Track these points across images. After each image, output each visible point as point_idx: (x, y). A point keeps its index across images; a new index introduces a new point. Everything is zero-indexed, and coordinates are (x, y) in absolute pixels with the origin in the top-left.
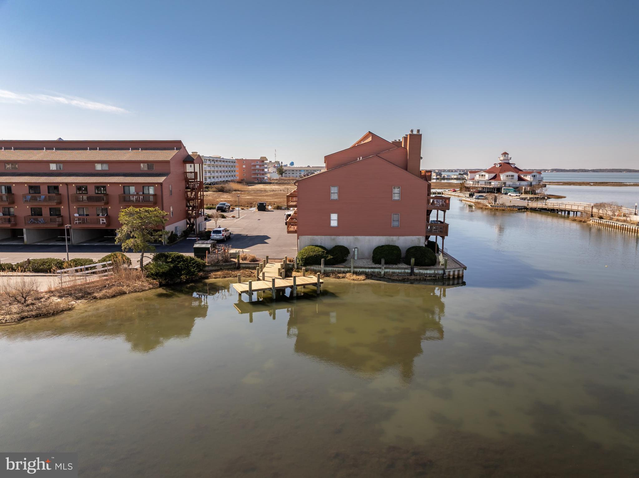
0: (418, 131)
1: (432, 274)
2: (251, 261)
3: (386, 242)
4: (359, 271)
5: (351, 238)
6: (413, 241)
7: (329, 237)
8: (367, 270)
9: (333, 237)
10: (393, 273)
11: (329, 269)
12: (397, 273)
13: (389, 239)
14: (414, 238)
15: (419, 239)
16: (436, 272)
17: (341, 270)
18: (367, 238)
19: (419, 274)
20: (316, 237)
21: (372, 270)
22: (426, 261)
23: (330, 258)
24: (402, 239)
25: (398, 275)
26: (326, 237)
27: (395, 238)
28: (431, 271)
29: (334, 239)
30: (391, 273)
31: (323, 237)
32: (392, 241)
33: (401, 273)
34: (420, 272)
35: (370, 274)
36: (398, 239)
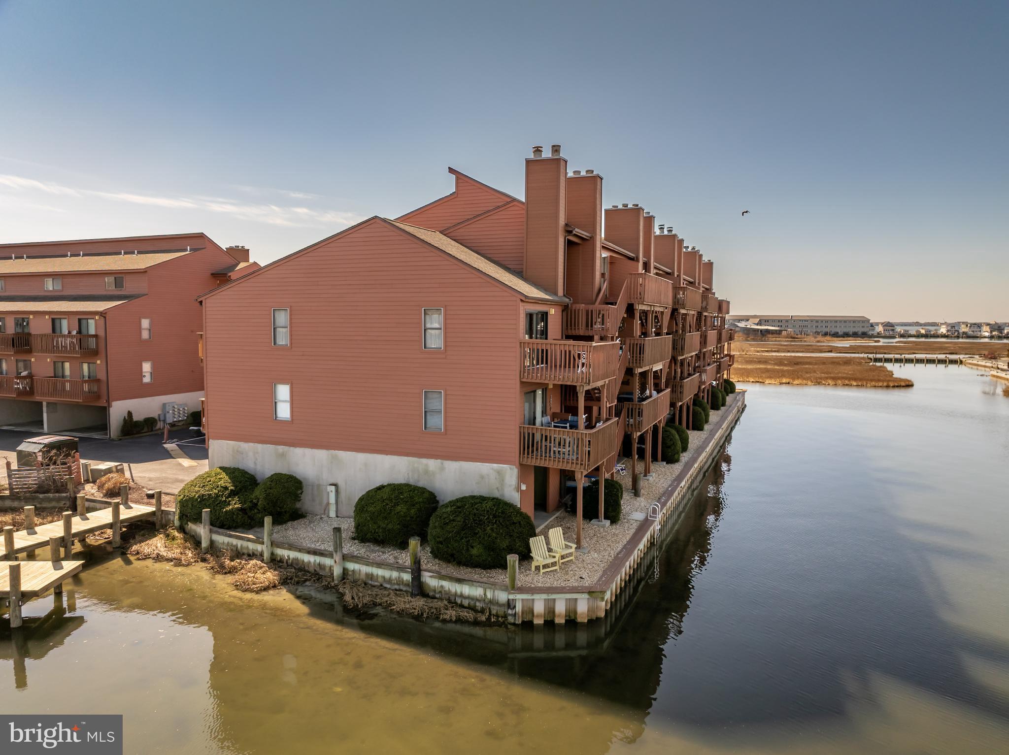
0: (556, 149)
3: (410, 474)
4: (288, 556)
5: (322, 455)
6: (482, 477)
7: (270, 447)
8: (307, 558)
9: (281, 448)
10: (370, 576)
11: (222, 539)
13: (416, 465)
14: (486, 469)
15: (499, 472)
16: (489, 595)
17: (248, 547)
18: (361, 457)
19: (440, 592)
20: (245, 446)
21: (318, 559)
23: (232, 509)
24: (453, 468)
25: (381, 585)
26: (265, 446)
27: (432, 464)
28: (474, 588)
29: (283, 455)
30: (363, 577)
31: (260, 447)
32: (426, 472)
33: (389, 581)
34: (442, 586)
35: (311, 569)
36: (442, 469)
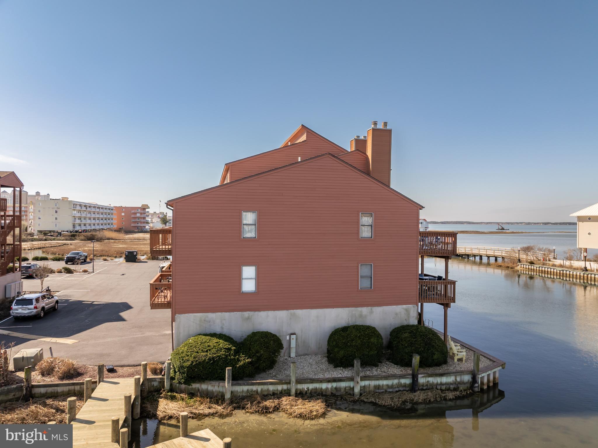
0: (385, 124)
1: (451, 384)
2: (62, 378)
3: (350, 319)
4: (308, 389)
5: (282, 315)
6: (397, 314)
7: (238, 314)
8: (324, 386)
9: (246, 314)
10: (378, 387)
11: (242, 389)
12: (385, 388)
13: (354, 313)
14: (399, 309)
15: (407, 310)
16: (458, 379)
17: (268, 390)
18: (314, 312)
19: (427, 385)
20: (211, 316)
21: (335, 385)
22: (435, 357)
23: (244, 364)
24: (378, 310)
25: (386, 391)
26: (232, 313)
27: (365, 310)
28: (449, 377)
29: (248, 318)
30: (372, 388)
31: (227, 315)
32: (361, 316)
33: (392, 386)
34: (428, 381)
35: (329, 393)
36: (371, 312)
